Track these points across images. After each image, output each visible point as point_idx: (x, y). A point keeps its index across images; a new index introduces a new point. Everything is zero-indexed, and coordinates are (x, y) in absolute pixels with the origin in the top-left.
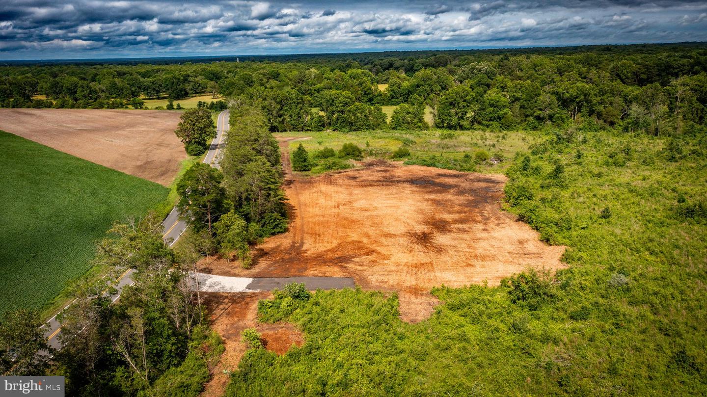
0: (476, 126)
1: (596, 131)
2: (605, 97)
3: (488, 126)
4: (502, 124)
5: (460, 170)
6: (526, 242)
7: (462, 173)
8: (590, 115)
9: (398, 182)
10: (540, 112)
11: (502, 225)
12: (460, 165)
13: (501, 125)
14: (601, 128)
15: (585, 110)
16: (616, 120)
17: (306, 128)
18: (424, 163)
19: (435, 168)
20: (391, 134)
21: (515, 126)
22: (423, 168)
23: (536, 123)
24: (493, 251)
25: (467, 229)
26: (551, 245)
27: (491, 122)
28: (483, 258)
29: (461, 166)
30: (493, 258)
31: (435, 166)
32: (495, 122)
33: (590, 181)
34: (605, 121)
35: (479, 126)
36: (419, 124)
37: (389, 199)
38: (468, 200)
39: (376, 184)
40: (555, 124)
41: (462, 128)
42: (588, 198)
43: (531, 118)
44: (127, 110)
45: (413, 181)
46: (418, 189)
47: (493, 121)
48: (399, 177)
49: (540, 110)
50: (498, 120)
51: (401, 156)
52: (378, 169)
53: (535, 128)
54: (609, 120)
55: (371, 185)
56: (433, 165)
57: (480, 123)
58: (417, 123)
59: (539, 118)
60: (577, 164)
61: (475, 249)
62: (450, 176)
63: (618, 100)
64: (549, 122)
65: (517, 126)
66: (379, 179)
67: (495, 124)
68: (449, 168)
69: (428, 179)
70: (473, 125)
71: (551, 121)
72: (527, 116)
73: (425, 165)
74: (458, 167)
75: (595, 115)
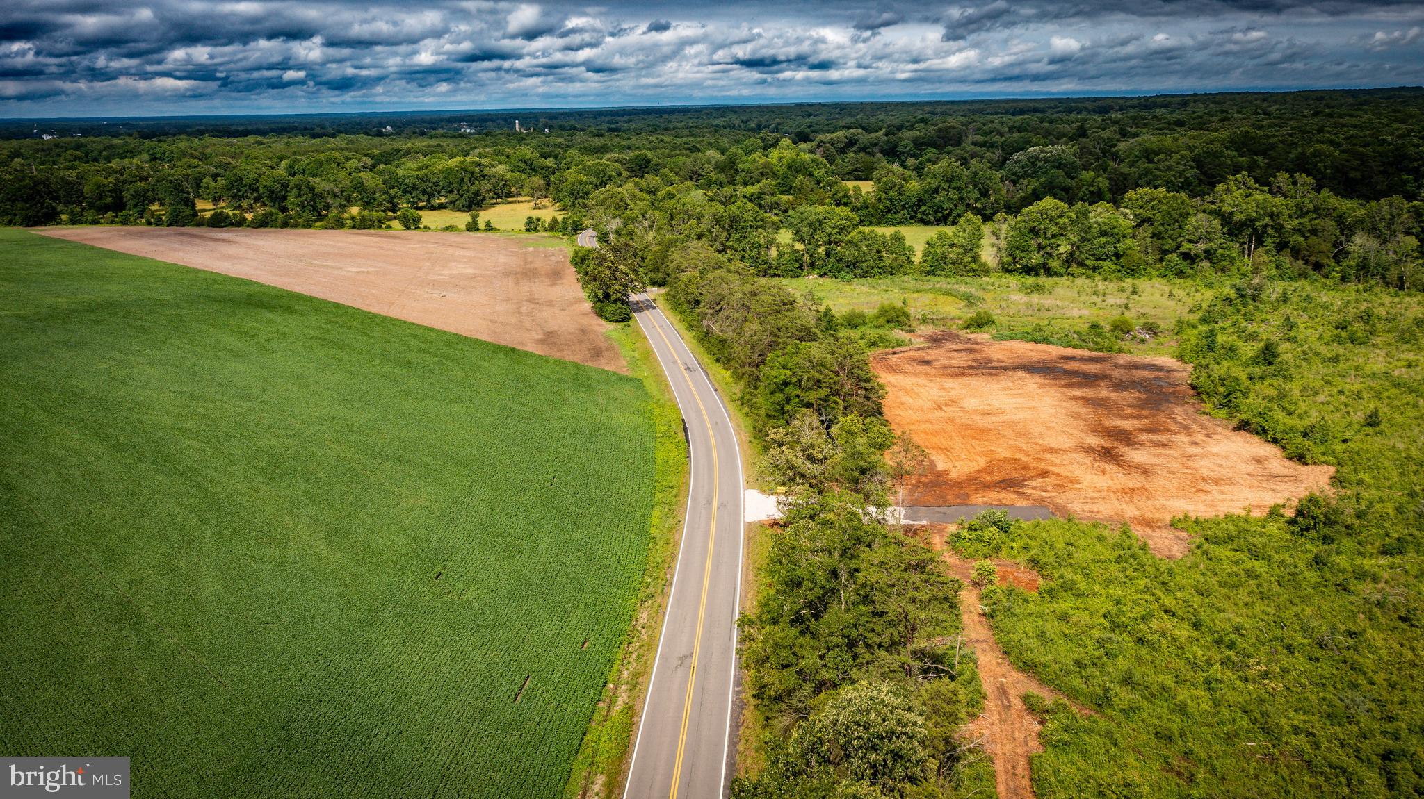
0: (1074, 268)
1: (1291, 279)
2: (1306, 219)
3: (1095, 269)
4: (1122, 267)
5: (1095, 351)
6: (1266, 460)
7: (1100, 354)
8: (1278, 251)
9: (1005, 369)
10: (1190, 246)
11: (1215, 437)
12: (1093, 341)
13: (1119, 268)
14: (1300, 275)
15: (1269, 243)
16: (1325, 261)
17: (772, 271)
18: (1027, 337)
19: (1051, 346)
20: (932, 284)
21: (1144, 270)
22: (1031, 345)
23: (1184, 265)
24: (1225, 473)
25: (1166, 442)
26: (1307, 464)
27: (1102, 262)
28: (1216, 482)
29: (1095, 343)
30: (1230, 481)
31: (1049, 343)
32: (1108, 263)
33: (1323, 369)
34: (1307, 263)
35: (1080, 270)
36: (974, 266)
37: (1012, 396)
38: (1139, 399)
39: (970, 371)
40: (1218, 267)
41: (1049, 272)
42: (1331, 396)
43: (1174, 256)
44: (391, 232)
45: (1032, 368)
46: (1046, 382)
47: (1105, 260)
48: (999, 360)
49: (1190, 241)
50: (1114, 258)
51: (980, 325)
52: (954, 347)
53: (1181, 274)
54: (1313, 260)
55: (963, 374)
56: (1045, 340)
57: (1081, 264)
58: (968, 264)
59: (1186, 256)
60: (1289, 340)
61: (1195, 469)
62: (1083, 359)
63: (1330, 224)
64: (1206, 264)
65: (1149, 269)
66: (969, 363)
67: (1108, 265)
68: (1075, 347)
69: (1052, 365)
70: (1069, 267)
71: (1211, 261)
72: (1165, 252)
73: (1031, 340)
74: (1092, 345)
75: (1287, 252)
